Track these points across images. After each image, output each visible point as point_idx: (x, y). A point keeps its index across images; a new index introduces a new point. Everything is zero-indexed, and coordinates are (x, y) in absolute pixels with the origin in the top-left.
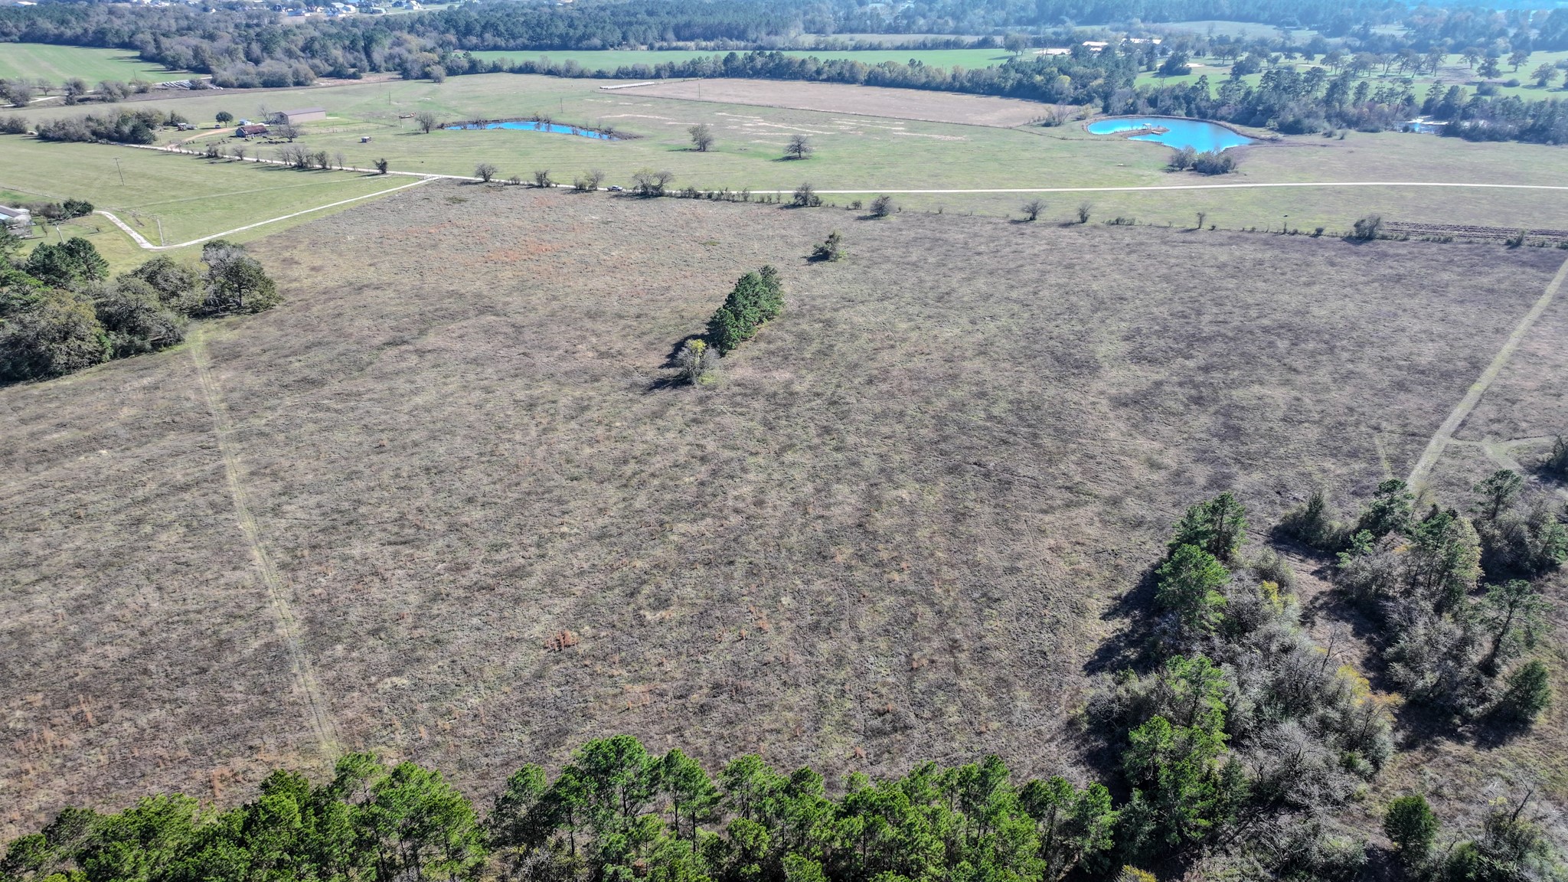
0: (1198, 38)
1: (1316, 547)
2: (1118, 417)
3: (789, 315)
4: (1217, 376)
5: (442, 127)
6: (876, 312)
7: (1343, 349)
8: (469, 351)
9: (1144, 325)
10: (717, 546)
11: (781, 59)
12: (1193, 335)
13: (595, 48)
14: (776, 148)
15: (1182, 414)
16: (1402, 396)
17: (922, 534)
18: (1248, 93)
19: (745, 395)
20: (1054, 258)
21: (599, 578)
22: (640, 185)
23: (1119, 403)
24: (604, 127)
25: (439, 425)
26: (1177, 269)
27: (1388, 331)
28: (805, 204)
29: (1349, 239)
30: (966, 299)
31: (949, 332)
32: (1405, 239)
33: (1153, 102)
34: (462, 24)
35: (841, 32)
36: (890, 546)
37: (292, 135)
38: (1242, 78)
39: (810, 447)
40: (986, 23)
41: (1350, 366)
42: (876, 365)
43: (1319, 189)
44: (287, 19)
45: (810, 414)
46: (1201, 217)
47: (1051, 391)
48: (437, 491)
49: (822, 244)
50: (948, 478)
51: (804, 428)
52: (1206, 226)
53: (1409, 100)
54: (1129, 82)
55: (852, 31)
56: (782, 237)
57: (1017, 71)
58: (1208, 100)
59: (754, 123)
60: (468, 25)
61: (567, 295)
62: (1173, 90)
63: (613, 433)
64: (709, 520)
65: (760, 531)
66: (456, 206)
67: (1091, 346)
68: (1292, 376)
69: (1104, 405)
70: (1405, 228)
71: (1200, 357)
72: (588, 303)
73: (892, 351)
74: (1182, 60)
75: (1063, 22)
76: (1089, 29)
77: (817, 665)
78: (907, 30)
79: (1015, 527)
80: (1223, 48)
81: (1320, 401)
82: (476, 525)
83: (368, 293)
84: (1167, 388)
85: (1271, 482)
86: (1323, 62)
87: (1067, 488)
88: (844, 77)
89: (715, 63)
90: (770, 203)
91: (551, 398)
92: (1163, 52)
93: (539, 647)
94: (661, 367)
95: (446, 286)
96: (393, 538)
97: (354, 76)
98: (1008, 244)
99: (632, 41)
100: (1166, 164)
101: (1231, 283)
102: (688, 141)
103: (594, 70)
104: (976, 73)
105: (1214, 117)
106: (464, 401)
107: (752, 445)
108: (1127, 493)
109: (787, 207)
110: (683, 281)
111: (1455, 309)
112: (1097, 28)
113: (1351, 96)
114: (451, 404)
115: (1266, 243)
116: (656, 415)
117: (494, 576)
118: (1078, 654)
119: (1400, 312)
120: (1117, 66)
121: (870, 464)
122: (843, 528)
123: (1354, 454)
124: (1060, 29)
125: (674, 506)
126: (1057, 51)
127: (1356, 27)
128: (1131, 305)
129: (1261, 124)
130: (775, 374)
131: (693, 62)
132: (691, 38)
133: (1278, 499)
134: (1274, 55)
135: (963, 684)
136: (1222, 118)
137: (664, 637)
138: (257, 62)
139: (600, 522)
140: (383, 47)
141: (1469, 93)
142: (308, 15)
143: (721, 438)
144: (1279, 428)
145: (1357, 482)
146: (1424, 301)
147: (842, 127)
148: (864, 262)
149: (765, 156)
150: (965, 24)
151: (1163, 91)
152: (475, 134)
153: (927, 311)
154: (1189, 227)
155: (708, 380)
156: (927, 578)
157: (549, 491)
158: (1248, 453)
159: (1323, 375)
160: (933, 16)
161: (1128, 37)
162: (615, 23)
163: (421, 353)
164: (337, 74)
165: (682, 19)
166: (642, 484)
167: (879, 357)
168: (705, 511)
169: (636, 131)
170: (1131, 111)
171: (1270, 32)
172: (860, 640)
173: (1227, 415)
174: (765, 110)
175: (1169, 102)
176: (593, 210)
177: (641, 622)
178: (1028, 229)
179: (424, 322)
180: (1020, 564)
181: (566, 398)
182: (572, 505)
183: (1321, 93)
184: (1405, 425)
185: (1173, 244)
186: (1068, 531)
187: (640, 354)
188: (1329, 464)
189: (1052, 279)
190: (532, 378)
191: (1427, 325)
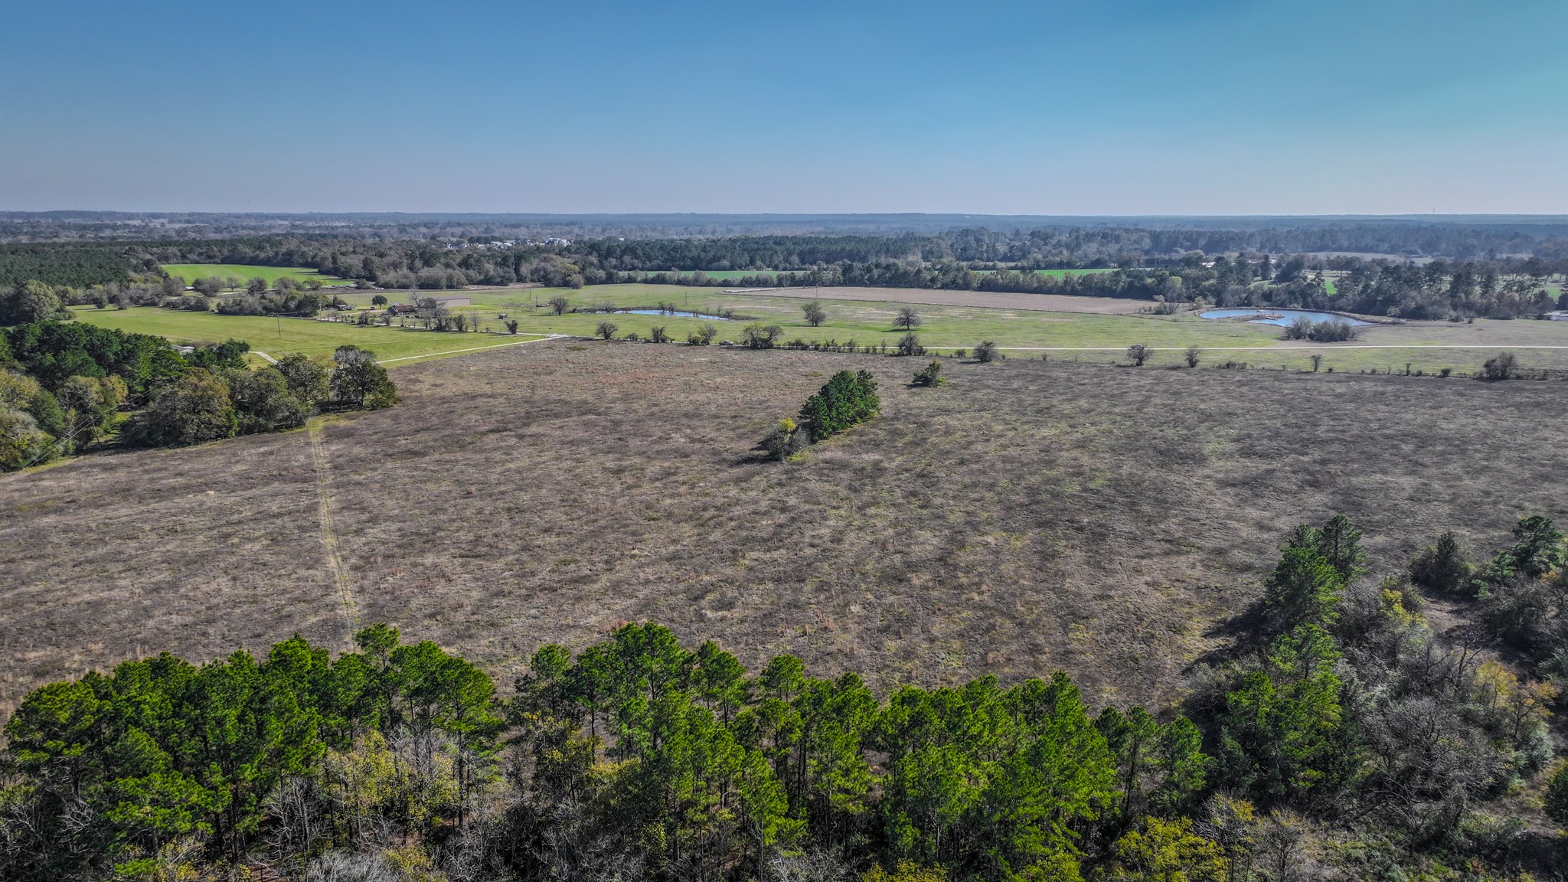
0: (1315, 260)
2: (1226, 494)
3: (883, 419)
4: (1333, 468)
5: (573, 311)
6: (972, 419)
7: (1476, 450)
8: (566, 436)
9: (1254, 432)
10: (789, 569)
12: (1308, 440)
15: (1296, 493)
17: (1007, 568)
19: (833, 469)
20: (1160, 388)
21: (663, 587)
22: (750, 339)
23: (1224, 484)
26: (1291, 397)
27: (1527, 440)
28: (909, 354)
29: (1479, 379)
30: (1066, 412)
31: (1046, 432)
32: (1543, 380)
33: (1267, 298)
36: (971, 575)
42: (969, 452)
43: (1446, 349)
45: (897, 483)
46: (1317, 365)
47: (1153, 474)
50: (1037, 530)
51: (889, 492)
52: (1323, 369)
53: (1543, 295)
54: (1243, 286)
56: (883, 372)
58: (1325, 294)
59: (867, 311)
61: (668, 403)
62: (1288, 290)
63: (696, 490)
64: (783, 551)
65: (835, 560)
66: (576, 353)
67: (1197, 445)
68: (1419, 469)
69: (1210, 485)
70: (1543, 372)
71: (1316, 454)
72: (690, 408)
73: (986, 443)
74: (1297, 272)
79: (1108, 567)
80: (1340, 266)
81: (1451, 487)
82: (549, 547)
83: (481, 400)
84: (1278, 474)
85: (1396, 543)
88: (957, 285)
89: (834, 277)
90: (874, 353)
91: (639, 467)
92: (1279, 267)
94: (752, 450)
96: (464, 553)
97: (500, 284)
98: (1113, 379)
99: (758, 264)
100: (1280, 335)
101: (1350, 406)
102: (802, 321)
103: (720, 281)
105: (1331, 309)
106: (555, 467)
107: (835, 502)
108: (1234, 547)
109: (891, 355)
110: (784, 397)
113: (1477, 292)
115: (1388, 381)
116: (741, 480)
117: (559, 582)
118: (1174, 661)
120: (1230, 273)
121: (956, 518)
122: (923, 561)
125: (749, 540)
128: (1241, 419)
129: (1379, 314)
130: (865, 456)
131: (814, 277)
132: (814, 263)
136: (1340, 309)
138: (417, 271)
139: (672, 548)
140: (531, 263)
143: (804, 497)
144: (1405, 504)
147: (952, 314)
148: (964, 388)
149: (875, 329)
151: (1279, 291)
152: (603, 316)
153: (1025, 419)
154: (1304, 370)
155: (796, 459)
156: (1009, 599)
157: (626, 526)
158: (1370, 522)
159: (1453, 469)
162: (745, 250)
163: (521, 437)
166: (720, 524)
167: (973, 447)
168: (780, 544)
170: (1244, 304)
172: (932, 641)
173: (1347, 494)
175: (1284, 297)
176: (703, 355)
177: (702, 618)
178: (1134, 371)
179: (528, 419)
180: (1112, 593)
181: (654, 468)
182: (646, 537)
185: (1287, 381)
186: (1166, 572)
187: (732, 441)
189: (1157, 401)
190: (623, 454)
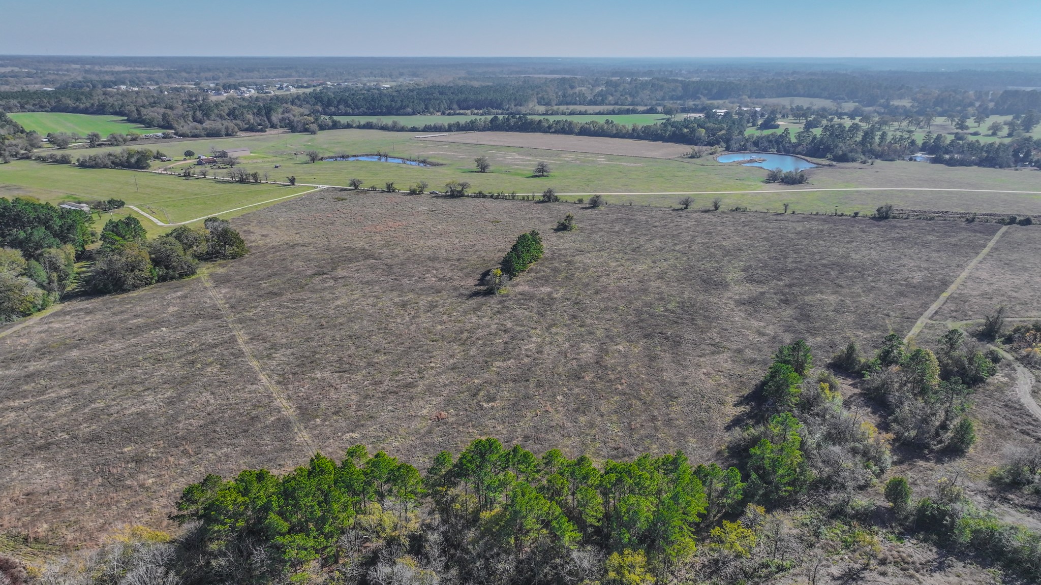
0: (784, 107)
1: (852, 372)
2: (740, 310)
3: (546, 259)
4: (796, 290)
5: (322, 159)
6: (597, 257)
7: (869, 275)
8: (363, 278)
9: (753, 264)
10: (518, 373)
11: (526, 119)
12: (782, 269)
13: (409, 114)
14: (528, 170)
15: (776, 309)
16: (902, 299)
17: (632, 367)
18: (815, 138)
19: (526, 299)
20: (700, 229)
21: (455, 388)
22: (449, 190)
23: (740, 303)
24: (421, 159)
25: (353, 315)
26: (772, 234)
27: (895, 266)
28: (549, 201)
29: (874, 218)
30: (649, 250)
31: (640, 267)
32: (907, 218)
33: (756, 144)
34: (325, 99)
35: (560, 104)
36: (615, 372)
37: (232, 164)
38: (811, 130)
39: (565, 325)
40: (651, 99)
41: (873, 284)
42: (599, 284)
43: (857, 191)
44: (213, 98)
45: (564, 308)
46: (786, 206)
47: (701, 297)
48: (358, 347)
49: (563, 221)
50: (644, 340)
51: (561, 316)
52: (789, 211)
53: (913, 143)
54: (741, 133)
55: (567, 104)
56: (538, 218)
57: (672, 126)
58: (790, 142)
59: (512, 157)
60: (329, 100)
61: (415, 249)
62: (768, 136)
63: (453, 318)
64: (513, 360)
65: (541, 366)
66: (340, 202)
67: (723, 274)
68: (839, 289)
69: (732, 304)
70: (907, 212)
71: (786, 280)
72: (428, 253)
73: (608, 277)
74: (774, 119)
75: (699, 98)
76: (715, 102)
77: (580, 427)
78: (602, 103)
79: (684, 363)
80: (799, 113)
81: (854, 302)
82: (383, 363)
83: (298, 248)
84: (767, 295)
85: (827, 341)
86: (861, 121)
87: (712, 345)
88: (566, 130)
89: (485, 122)
90: (528, 200)
91: (414, 301)
92: (762, 115)
93: (427, 420)
94: (475, 286)
95: (343, 244)
97: (262, 131)
98: (672, 221)
99: (431, 110)
100: (764, 179)
101: (804, 242)
102: (474, 166)
103: (410, 127)
104: (647, 128)
105: (794, 152)
106: (365, 303)
107: (533, 324)
108: (746, 347)
109: (539, 202)
110: (482, 241)
111: (935, 255)
112: (721, 102)
113: (877, 139)
114: (357, 304)
115: (825, 220)
116: (475, 310)
117: (397, 387)
118: (720, 423)
119: (902, 256)
120: (734, 123)
121: (600, 333)
122: (587, 364)
123: (874, 328)
124: (697, 102)
125: (491, 354)
126: (697, 115)
127: (882, 101)
128: (746, 253)
129: (823, 157)
130: (541, 289)
131: (472, 122)
132: (468, 109)
133: (831, 350)
134: (830, 117)
135: (659, 436)
136: (799, 153)
137: (494, 415)
138: (201, 122)
139: (451, 361)
140: (278, 113)
141: (949, 138)
142: (225, 95)
143: (514, 321)
144: (831, 315)
145: (876, 341)
146: (917, 251)
147: (566, 159)
148: (587, 231)
149: (522, 175)
150: (638, 99)
151: (763, 137)
152: (342, 163)
153: (627, 257)
154: (779, 212)
155: (503, 292)
156: (637, 388)
157: (421, 346)
158: (814, 327)
159: (857, 289)
160: (618, 94)
161: (740, 107)
162: (420, 99)
163: (335, 279)
164: (251, 129)
165: (462, 97)
166: (473, 343)
167: (601, 280)
168: (510, 356)
169: (441, 162)
170: (743, 149)
171: (828, 104)
172: (602, 416)
173: (802, 309)
174: (519, 149)
175: (766, 144)
176: (422, 204)
177: (481, 408)
178: (683, 214)
179: (334, 263)
180: (688, 381)
181: (423, 301)
182: (435, 353)
183: (859, 138)
184: (904, 314)
185: (770, 221)
186: (714, 365)
187: (463, 279)
188: (860, 333)
189: (699, 240)
190: (402, 291)
191: (918, 263)
